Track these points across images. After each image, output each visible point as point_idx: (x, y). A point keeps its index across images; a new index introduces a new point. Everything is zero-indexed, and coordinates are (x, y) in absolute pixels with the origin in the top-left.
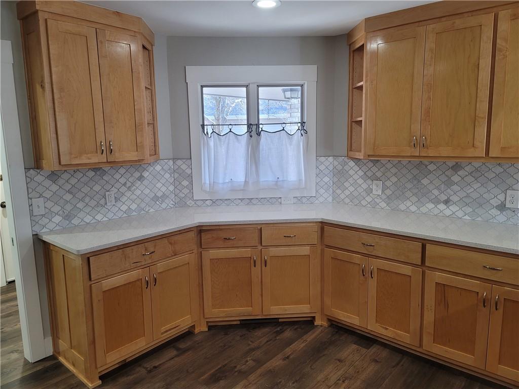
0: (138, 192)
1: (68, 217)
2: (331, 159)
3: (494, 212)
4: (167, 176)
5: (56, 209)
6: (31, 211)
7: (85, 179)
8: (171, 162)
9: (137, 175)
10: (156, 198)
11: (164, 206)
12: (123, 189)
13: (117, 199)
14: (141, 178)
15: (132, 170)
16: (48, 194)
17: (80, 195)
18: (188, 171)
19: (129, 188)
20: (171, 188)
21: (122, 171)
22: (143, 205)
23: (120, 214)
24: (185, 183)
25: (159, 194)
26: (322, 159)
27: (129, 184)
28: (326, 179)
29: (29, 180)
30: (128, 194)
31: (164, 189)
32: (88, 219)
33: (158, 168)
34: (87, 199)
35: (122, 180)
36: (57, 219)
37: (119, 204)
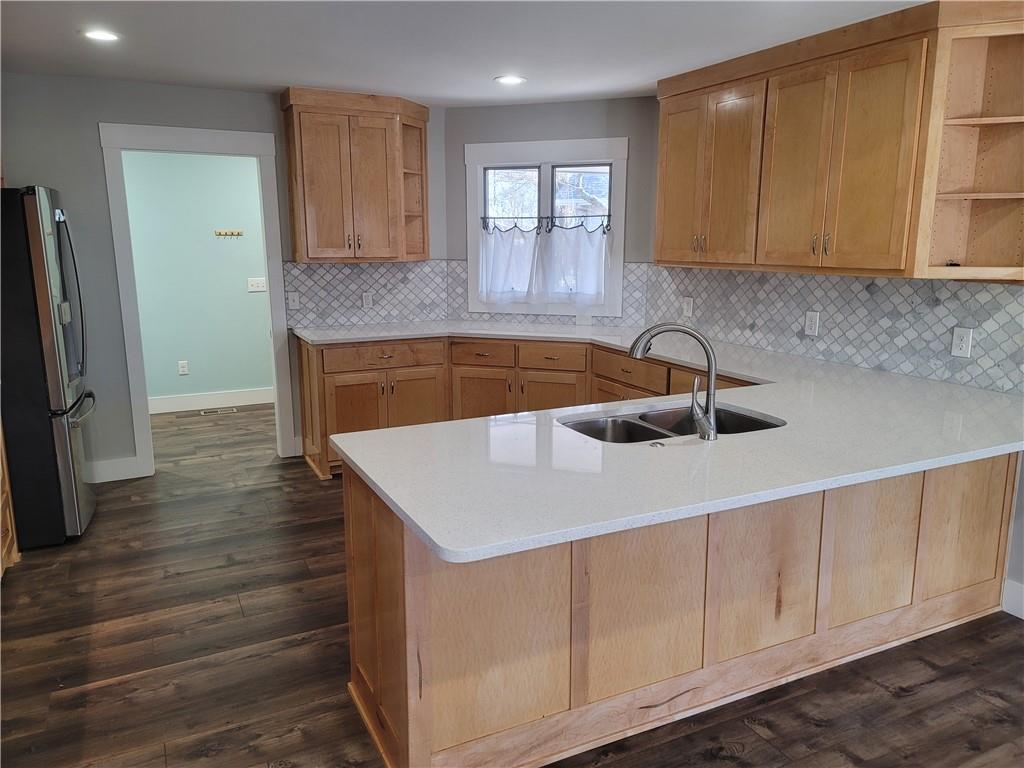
0: (401, 297)
1: (322, 315)
2: (644, 267)
3: (795, 340)
4: (438, 280)
5: (311, 305)
6: (287, 304)
7: (340, 276)
8: (444, 264)
9: (400, 276)
10: (422, 306)
11: (433, 316)
12: (383, 291)
13: (375, 302)
14: (405, 280)
15: (394, 270)
16: (303, 289)
17: (335, 293)
18: (463, 276)
19: (389, 291)
20: (444, 295)
21: (382, 270)
22: (406, 313)
23: (378, 319)
24: (460, 290)
25: (428, 301)
26: (633, 266)
27: (389, 286)
28: (637, 295)
29: (286, 273)
30: (389, 297)
31: (433, 296)
32: (342, 320)
33: (427, 269)
34: (342, 299)
35: (382, 281)
36: (311, 316)
37: (377, 308)
